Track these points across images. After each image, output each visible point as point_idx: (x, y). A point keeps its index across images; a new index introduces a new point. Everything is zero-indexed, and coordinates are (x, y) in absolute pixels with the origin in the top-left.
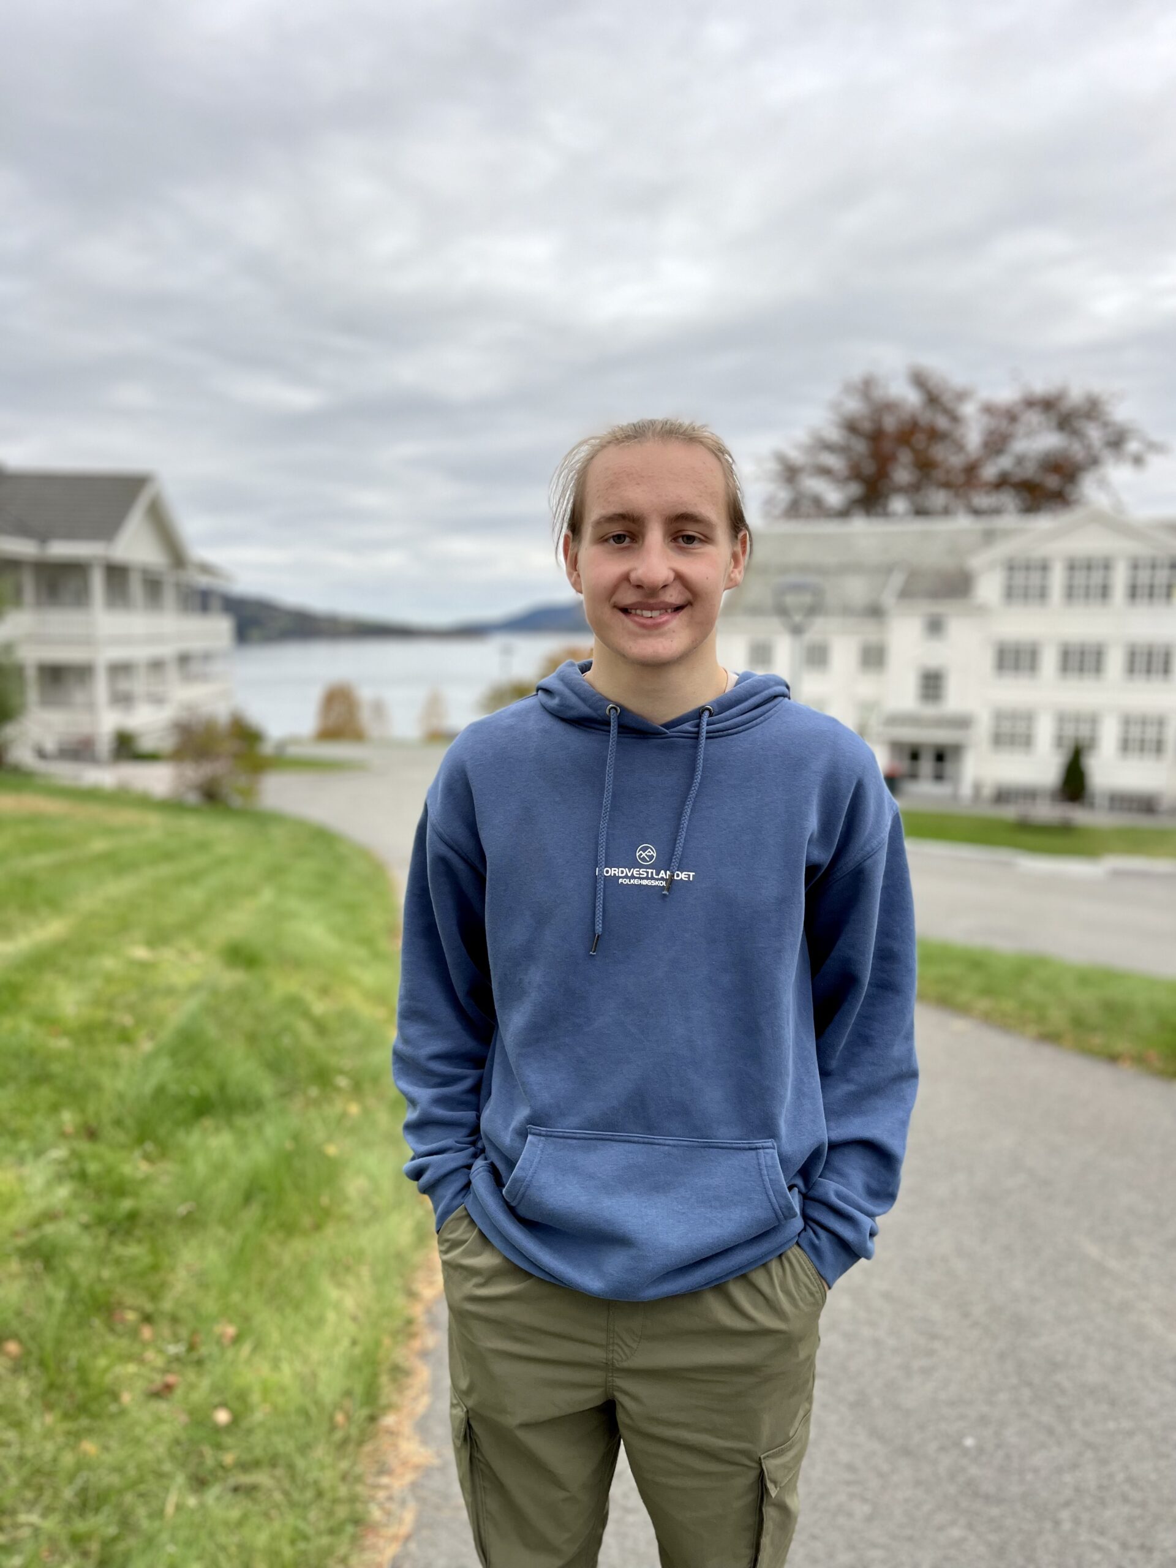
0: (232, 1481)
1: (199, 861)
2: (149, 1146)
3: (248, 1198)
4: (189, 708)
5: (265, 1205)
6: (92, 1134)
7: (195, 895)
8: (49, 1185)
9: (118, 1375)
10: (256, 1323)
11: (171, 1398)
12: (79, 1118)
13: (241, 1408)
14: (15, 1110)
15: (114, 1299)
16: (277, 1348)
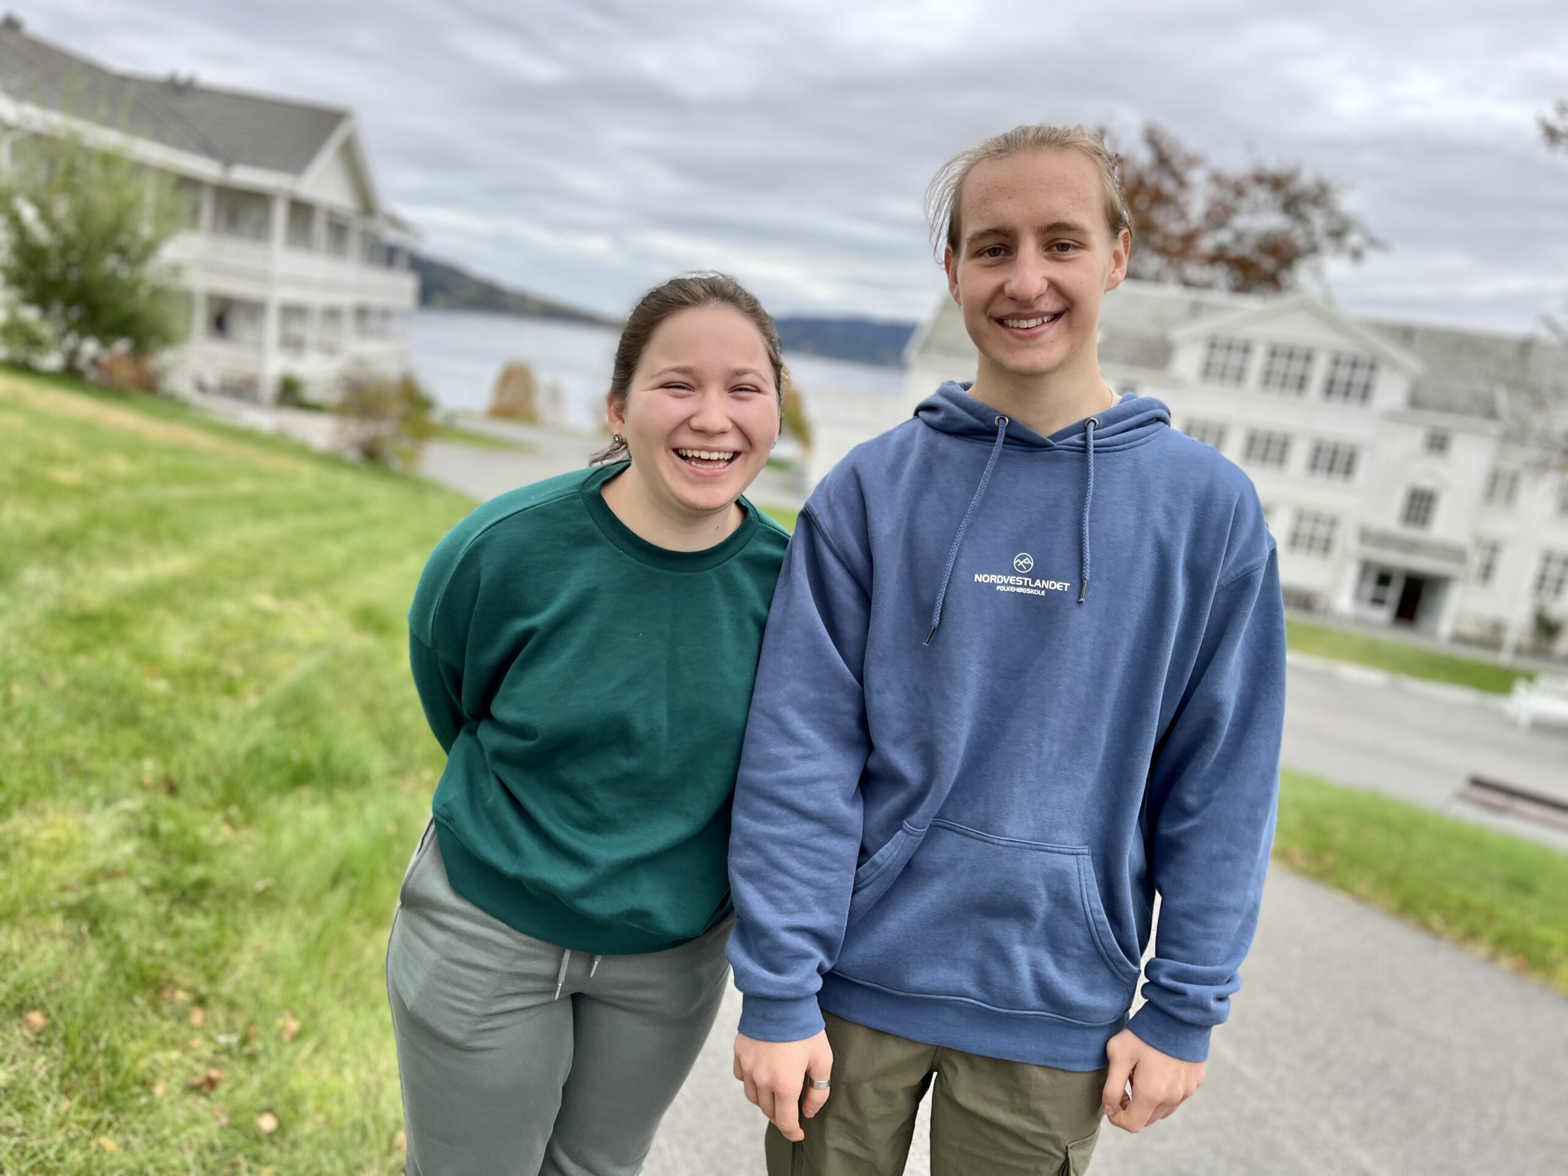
1: (347, 518)
2: (234, 811)
3: (335, 881)
4: (360, 362)
5: (353, 892)
6: (172, 789)
7: (336, 552)
8: (114, 838)
9: (155, 1062)
10: (323, 1019)
11: (213, 1095)
12: (161, 770)
13: (290, 1115)
14: (92, 751)
15: (164, 976)
16: (343, 1050)
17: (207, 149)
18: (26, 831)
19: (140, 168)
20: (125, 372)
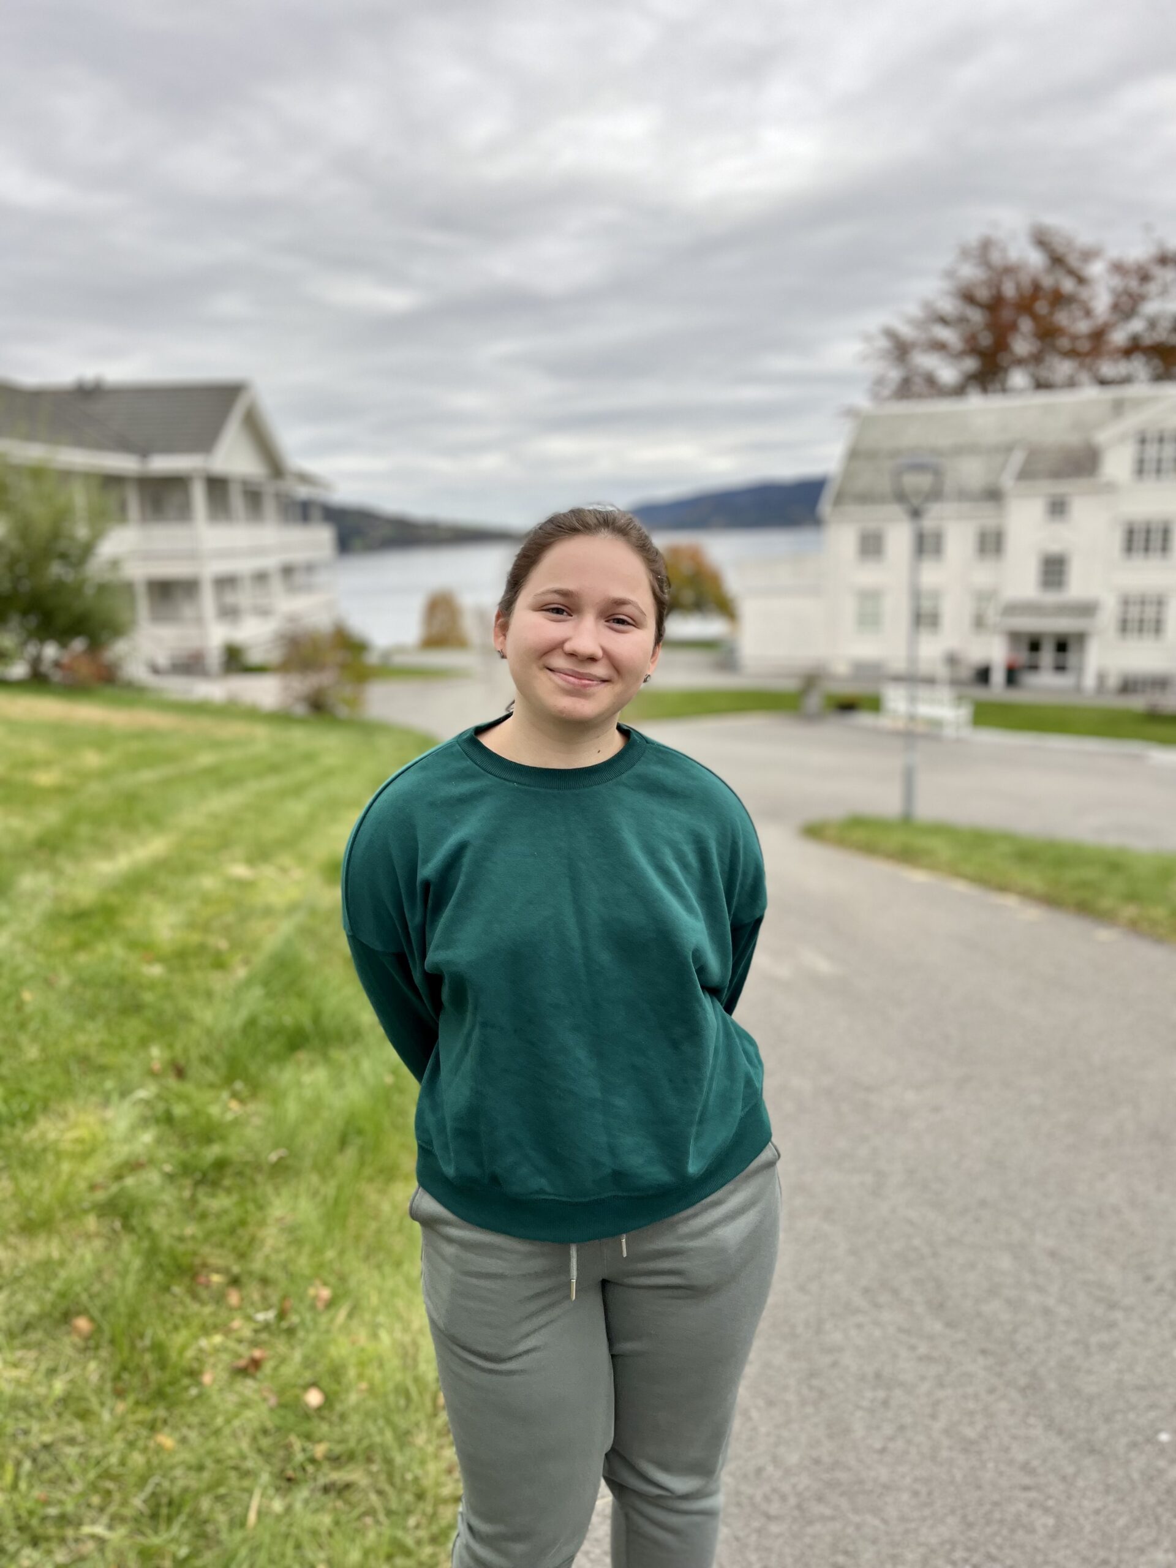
0: (322, 1481)
1: (304, 773)
2: (239, 1085)
3: (343, 1143)
4: (292, 619)
5: (362, 1150)
6: (180, 1073)
7: (298, 808)
8: (133, 1129)
9: (201, 1350)
10: (352, 1283)
11: (259, 1375)
12: (167, 1055)
13: (334, 1387)
14: (103, 1045)
15: (197, 1261)
16: (375, 1312)
17: (123, 445)
18: (52, 1135)
19: (66, 475)
20: (85, 669)
